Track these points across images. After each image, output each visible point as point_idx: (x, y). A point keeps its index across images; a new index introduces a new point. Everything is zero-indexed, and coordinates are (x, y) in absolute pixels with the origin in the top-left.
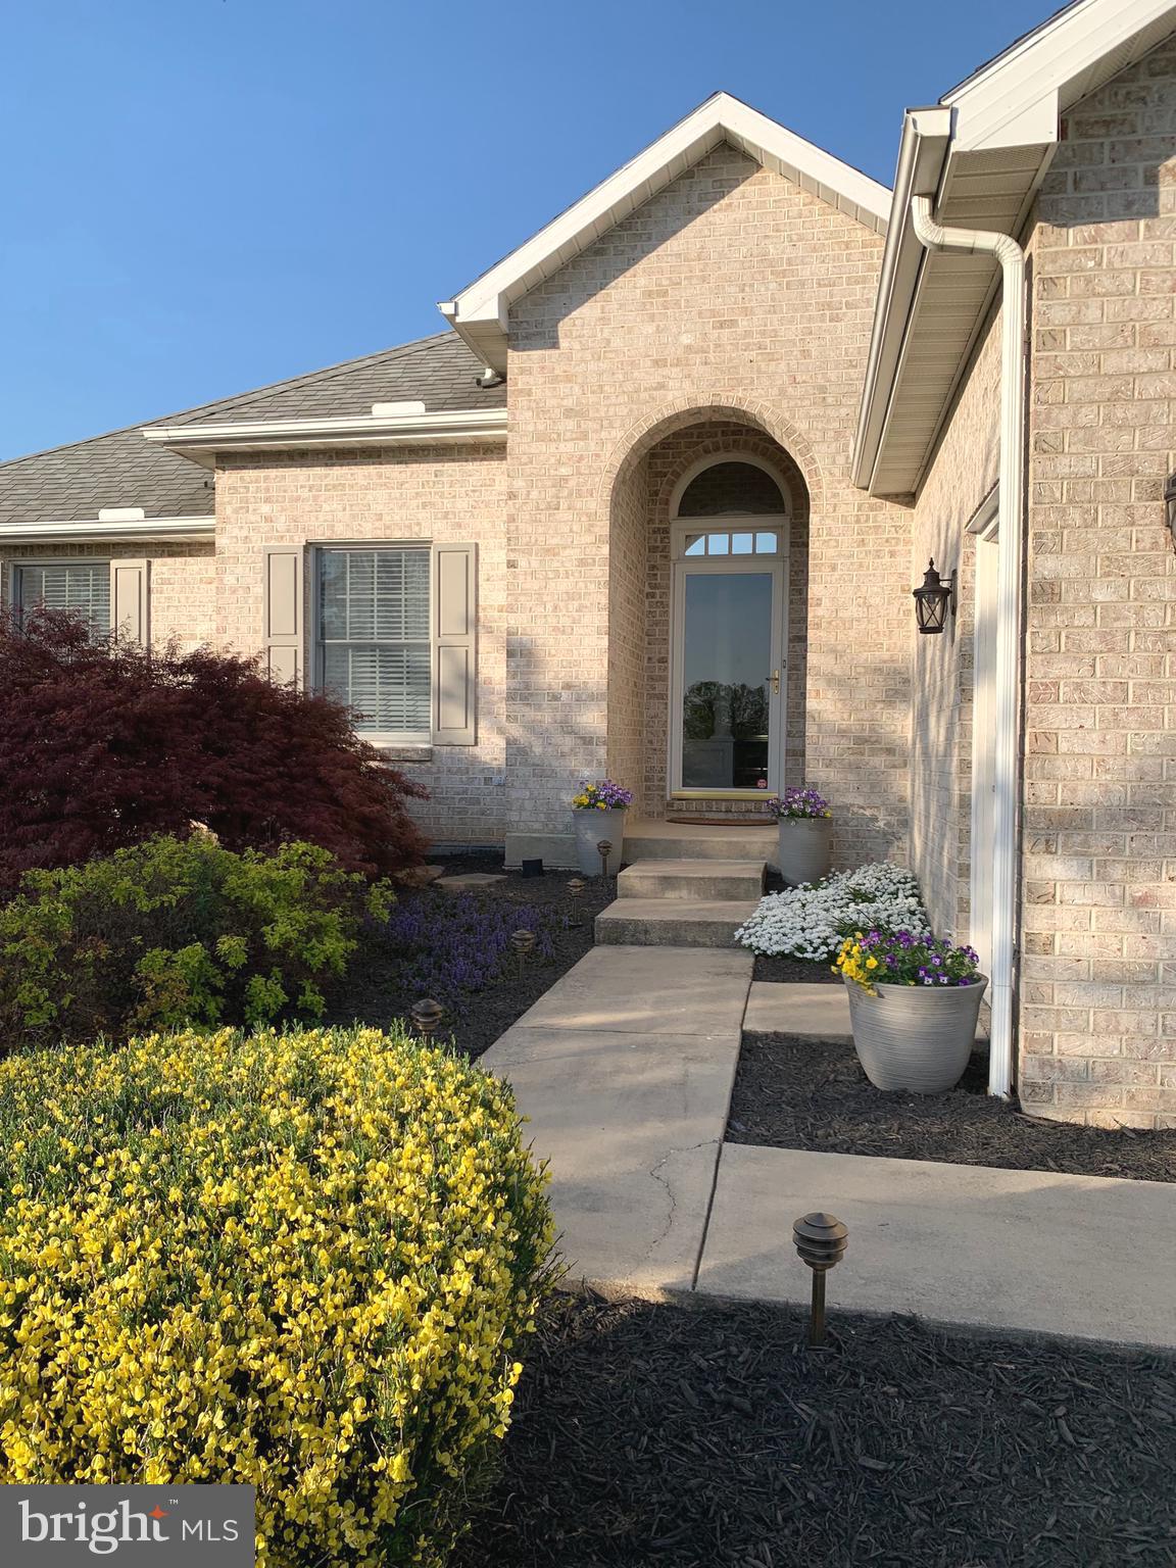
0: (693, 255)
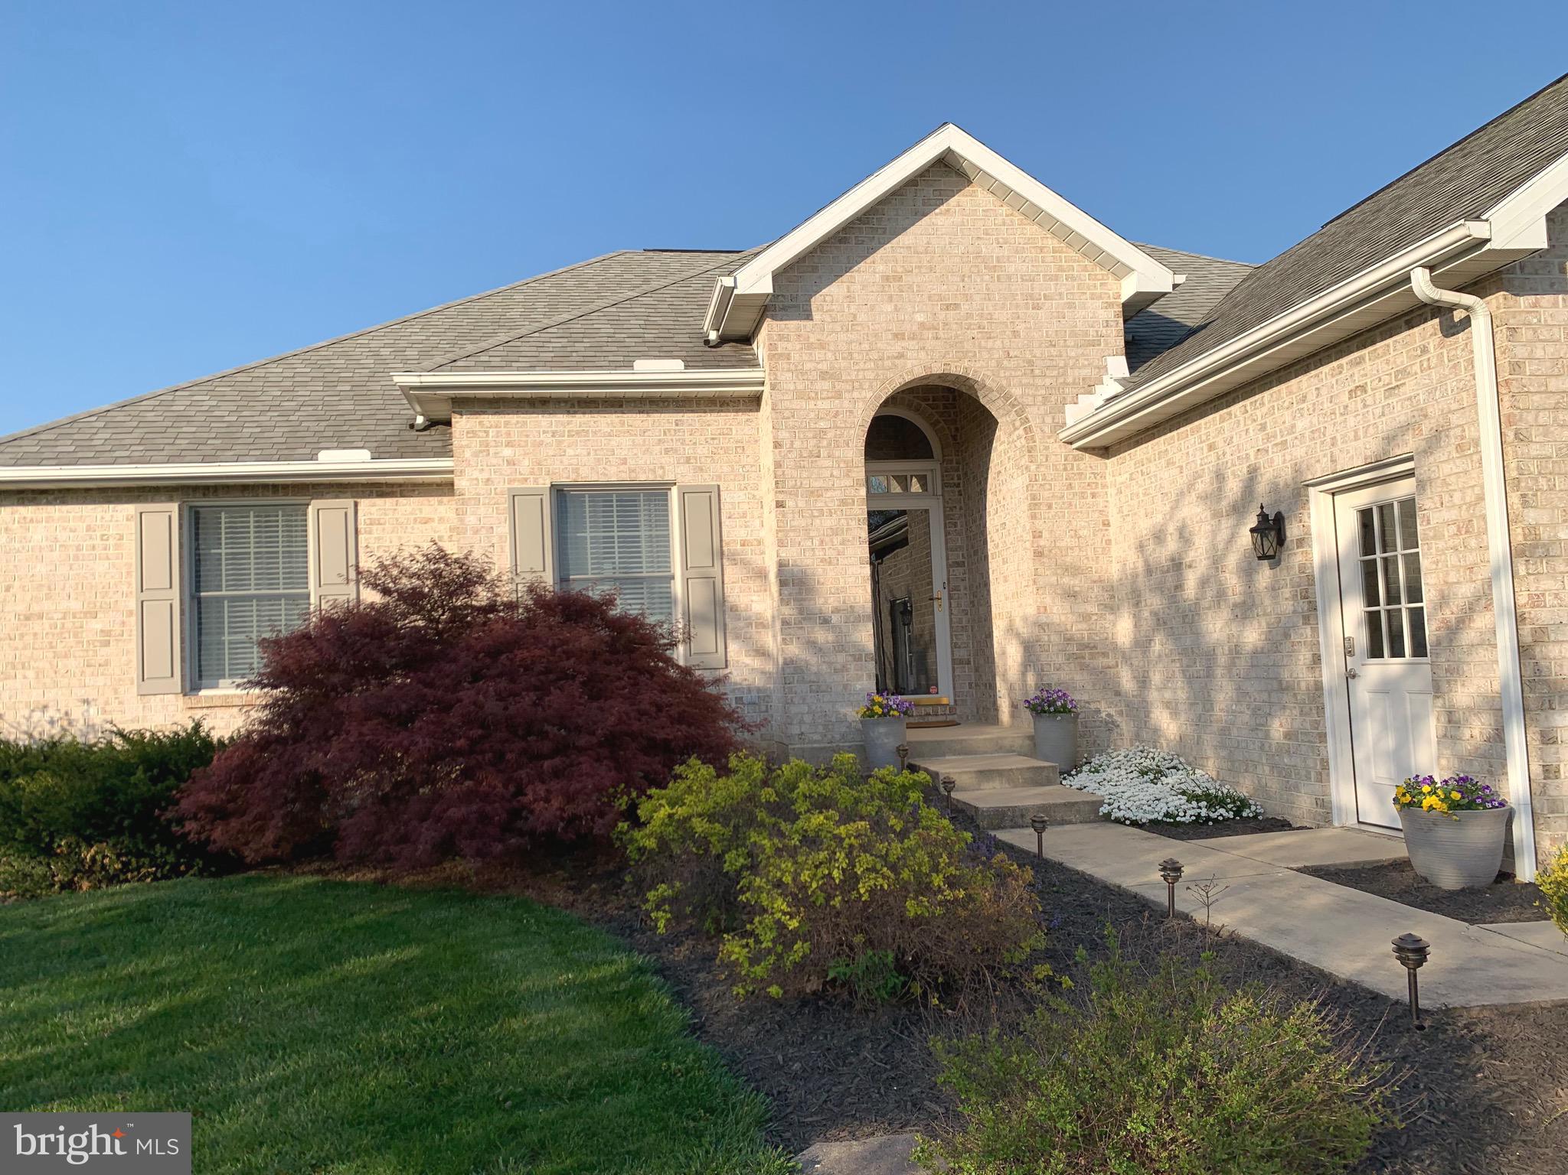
0: (921, 249)
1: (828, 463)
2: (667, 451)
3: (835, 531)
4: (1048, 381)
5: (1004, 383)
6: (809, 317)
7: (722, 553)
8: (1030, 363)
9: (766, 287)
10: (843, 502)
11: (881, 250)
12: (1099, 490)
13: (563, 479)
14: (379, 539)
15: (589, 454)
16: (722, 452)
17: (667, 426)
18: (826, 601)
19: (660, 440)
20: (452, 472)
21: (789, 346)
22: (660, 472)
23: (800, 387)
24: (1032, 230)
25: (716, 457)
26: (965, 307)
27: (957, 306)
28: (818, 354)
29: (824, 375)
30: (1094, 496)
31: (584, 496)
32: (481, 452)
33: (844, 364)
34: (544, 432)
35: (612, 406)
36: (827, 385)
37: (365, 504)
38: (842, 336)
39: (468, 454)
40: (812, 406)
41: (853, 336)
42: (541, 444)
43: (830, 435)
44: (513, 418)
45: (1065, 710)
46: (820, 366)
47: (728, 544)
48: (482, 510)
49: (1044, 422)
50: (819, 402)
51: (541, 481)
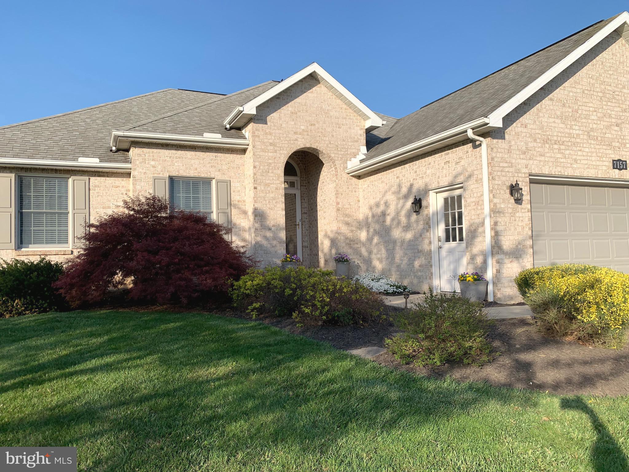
0: (303, 104)
1: (272, 175)
2: (212, 167)
3: (274, 199)
4: (342, 153)
5: (329, 152)
6: (266, 123)
7: (231, 205)
8: (337, 146)
9: (254, 112)
10: (277, 189)
11: (290, 103)
12: (357, 190)
13: (174, 174)
14: (98, 192)
15: (183, 166)
16: (231, 168)
17: (212, 157)
18: (270, 222)
19: (209, 162)
20: (131, 169)
21: (259, 133)
22: (209, 174)
23: (263, 147)
24: (339, 101)
25: (229, 170)
26: (317, 125)
27: (314, 125)
28: (269, 137)
29: (271, 144)
30: (355, 192)
31: (180, 181)
32: (143, 162)
33: (278, 141)
34: (167, 156)
35: (192, 149)
36: (272, 148)
37: (93, 179)
38: (277, 131)
39: (138, 162)
40: (267, 155)
41: (281, 132)
42: (165, 160)
43: (273, 165)
44: (155, 151)
45: (347, 261)
46: (270, 141)
47: (233, 201)
48: (142, 184)
49: (341, 166)
50: (269, 154)
51: (165, 175)
